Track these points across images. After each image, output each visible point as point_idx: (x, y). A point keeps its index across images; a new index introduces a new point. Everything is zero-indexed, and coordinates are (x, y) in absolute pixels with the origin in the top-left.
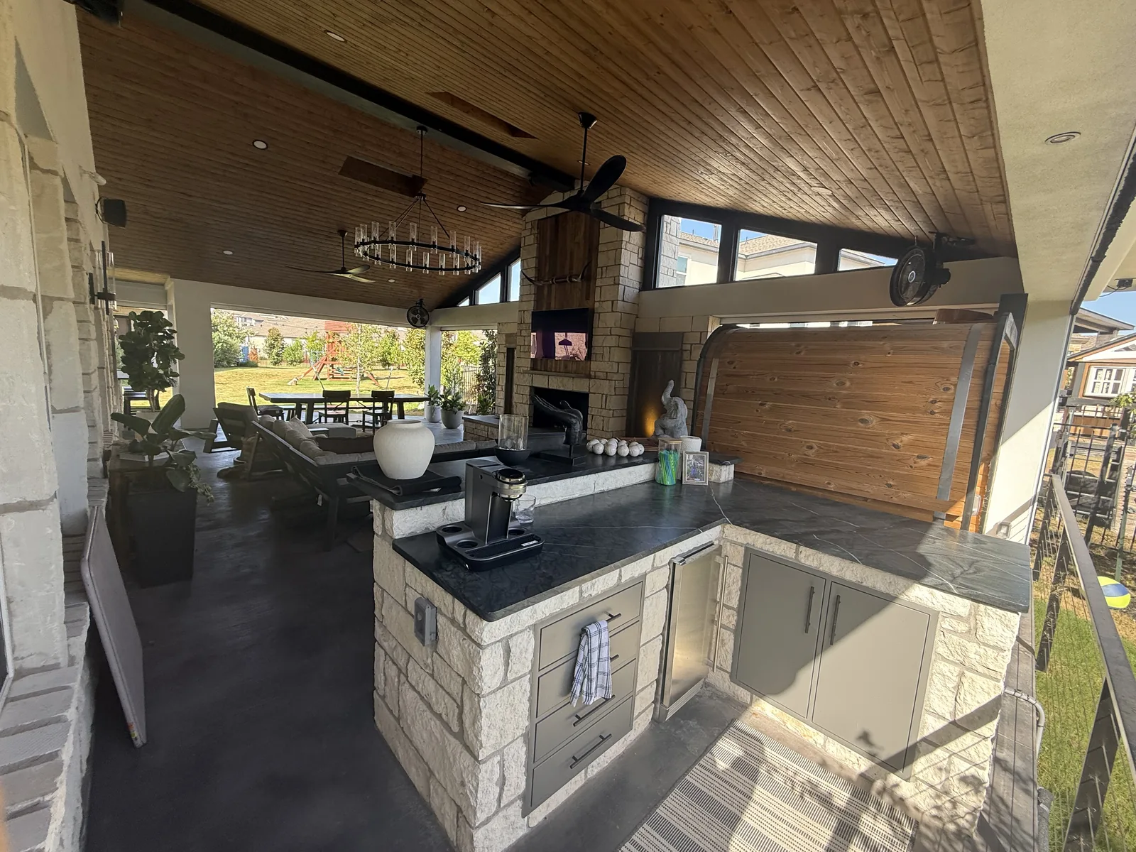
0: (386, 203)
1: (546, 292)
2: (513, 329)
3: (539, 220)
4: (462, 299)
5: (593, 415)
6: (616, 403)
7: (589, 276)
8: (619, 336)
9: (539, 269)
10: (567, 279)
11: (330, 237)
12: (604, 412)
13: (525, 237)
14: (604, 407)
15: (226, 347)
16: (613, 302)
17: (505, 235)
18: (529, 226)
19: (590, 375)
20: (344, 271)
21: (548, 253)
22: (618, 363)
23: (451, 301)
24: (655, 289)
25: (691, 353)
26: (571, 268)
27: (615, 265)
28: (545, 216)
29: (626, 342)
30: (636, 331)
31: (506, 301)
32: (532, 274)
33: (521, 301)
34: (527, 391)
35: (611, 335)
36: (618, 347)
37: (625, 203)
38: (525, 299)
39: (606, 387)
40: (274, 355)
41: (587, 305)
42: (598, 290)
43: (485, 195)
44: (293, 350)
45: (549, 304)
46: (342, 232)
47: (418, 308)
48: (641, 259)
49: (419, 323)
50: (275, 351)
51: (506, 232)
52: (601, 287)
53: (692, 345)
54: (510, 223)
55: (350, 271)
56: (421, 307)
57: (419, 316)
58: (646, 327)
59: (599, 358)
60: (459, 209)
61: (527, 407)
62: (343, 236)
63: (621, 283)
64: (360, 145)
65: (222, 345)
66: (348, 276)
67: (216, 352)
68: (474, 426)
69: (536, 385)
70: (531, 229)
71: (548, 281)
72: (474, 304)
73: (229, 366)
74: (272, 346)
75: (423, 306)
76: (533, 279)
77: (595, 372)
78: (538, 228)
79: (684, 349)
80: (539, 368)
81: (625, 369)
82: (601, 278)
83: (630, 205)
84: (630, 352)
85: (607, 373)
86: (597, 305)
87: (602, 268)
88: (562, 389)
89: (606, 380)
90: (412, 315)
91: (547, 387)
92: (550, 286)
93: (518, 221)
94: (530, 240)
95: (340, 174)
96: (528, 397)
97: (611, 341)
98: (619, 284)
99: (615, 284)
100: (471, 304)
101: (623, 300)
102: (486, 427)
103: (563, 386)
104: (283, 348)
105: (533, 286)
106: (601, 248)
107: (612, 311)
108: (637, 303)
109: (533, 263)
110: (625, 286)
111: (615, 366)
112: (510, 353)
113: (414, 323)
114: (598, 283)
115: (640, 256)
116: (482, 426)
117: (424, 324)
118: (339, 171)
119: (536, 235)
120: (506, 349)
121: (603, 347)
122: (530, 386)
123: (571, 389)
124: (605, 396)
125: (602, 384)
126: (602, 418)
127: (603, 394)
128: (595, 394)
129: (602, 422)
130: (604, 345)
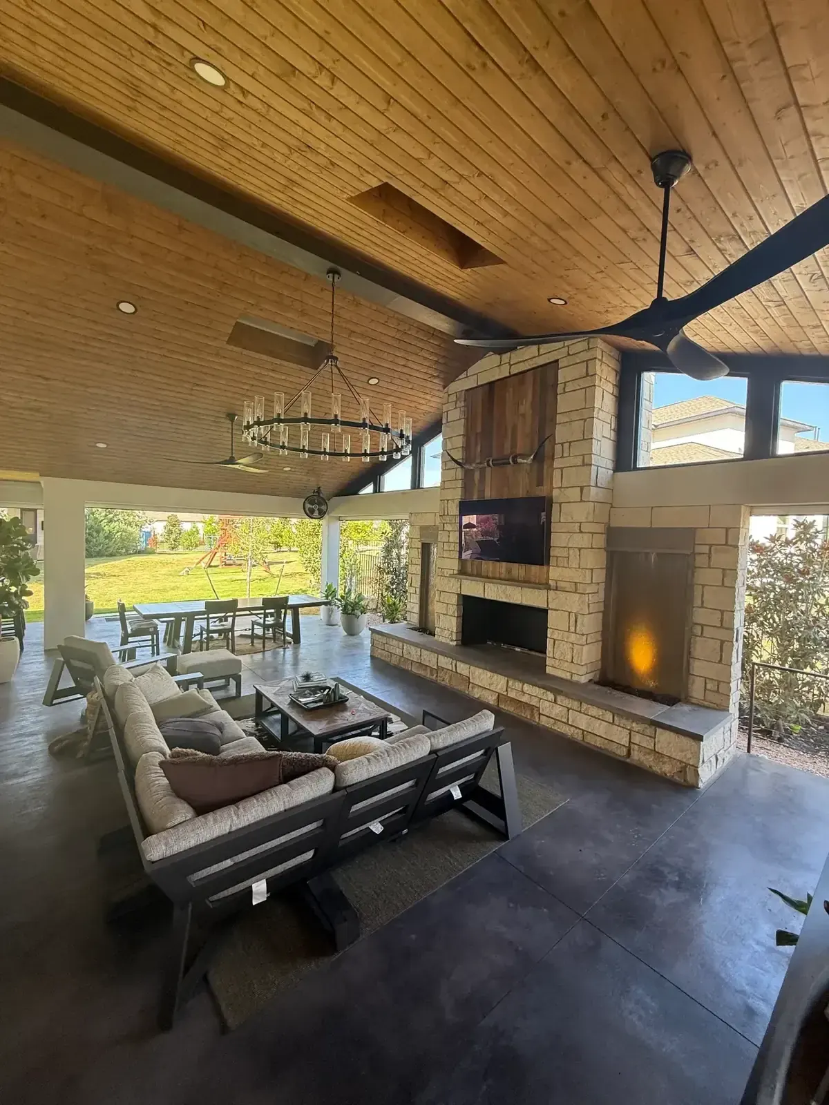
0: (283, 377)
1: (477, 475)
2: (429, 520)
3: (466, 390)
4: (364, 485)
5: (555, 640)
6: (591, 624)
7: (542, 455)
8: (593, 533)
9: (467, 448)
10: (511, 461)
11: (217, 422)
12: (573, 638)
13: (447, 412)
14: (572, 629)
15: (126, 536)
16: (582, 488)
17: (420, 411)
18: (453, 398)
19: (547, 584)
20: (232, 461)
21: (479, 430)
22: (592, 569)
23: (351, 488)
24: (636, 469)
25: (710, 558)
26: (514, 445)
27: (584, 439)
28: (475, 385)
29: (600, 541)
30: (611, 526)
31: (419, 488)
32: (458, 455)
33: (443, 488)
34: (454, 599)
35: (581, 532)
36: (592, 548)
37: (595, 358)
38: (447, 485)
39: (573, 602)
40: (171, 540)
41: (541, 492)
42: (557, 474)
43: (403, 362)
44: (189, 535)
45: (482, 491)
46: (231, 416)
47: (315, 497)
48: (614, 430)
49: (316, 514)
50: (173, 536)
51: (422, 407)
52: (562, 469)
53: (711, 546)
54: (428, 397)
55: (239, 461)
56: (319, 496)
57: (316, 505)
58: (623, 520)
59: (562, 562)
60: (370, 382)
61: (454, 620)
62: (232, 420)
63: (593, 463)
64: (252, 302)
65: (121, 535)
66: (237, 466)
67: (115, 541)
68: (384, 640)
69: (465, 592)
70: (456, 401)
71: (481, 463)
72: (379, 492)
73: (128, 554)
74: (170, 532)
75: (321, 495)
76: (461, 461)
77: (556, 581)
78: (465, 401)
79: (696, 551)
80: (469, 570)
81: (600, 576)
82: (562, 457)
83: (601, 361)
84: (605, 553)
85: (576, 583)
86: (555, 493)
87: (562, 444)
88: (504, 600)
89: (575, 592)
90: (308, 506)
91: (483, 597)
92: (483, 471)
93: (437, 393)
94: (455, 417)
95: (228, 342)
96: (455, 607)
97: (582, 540)
98: (591, 465)
99: (584, 464)
100: (375, 491)
101: (596, 486)
102: (401, 644)
103: (506, 597)
104: (180, 534)
105: (459, 470)
106: (559, 419)
107: (581, 501)
108: (611, 490)
109: (459, 442)
110: (598, 466)
111: (588, 573)
112: (426, 549)
113: (310, 514)
114: (557, 463)
115: (613, 427)
116: (395, 642)
117: (322, 514)
118: (226, 339)
119: (462, 409)
120: (420, 544)
121: (569, 548)
122: (458, 594)
123: (518, 602)
124: (574, 615)
125: (568, 598)
126: (571, 645)
127: (570, 613)
128: (558, 610)
129: (570, 650)
130: (570, 546)
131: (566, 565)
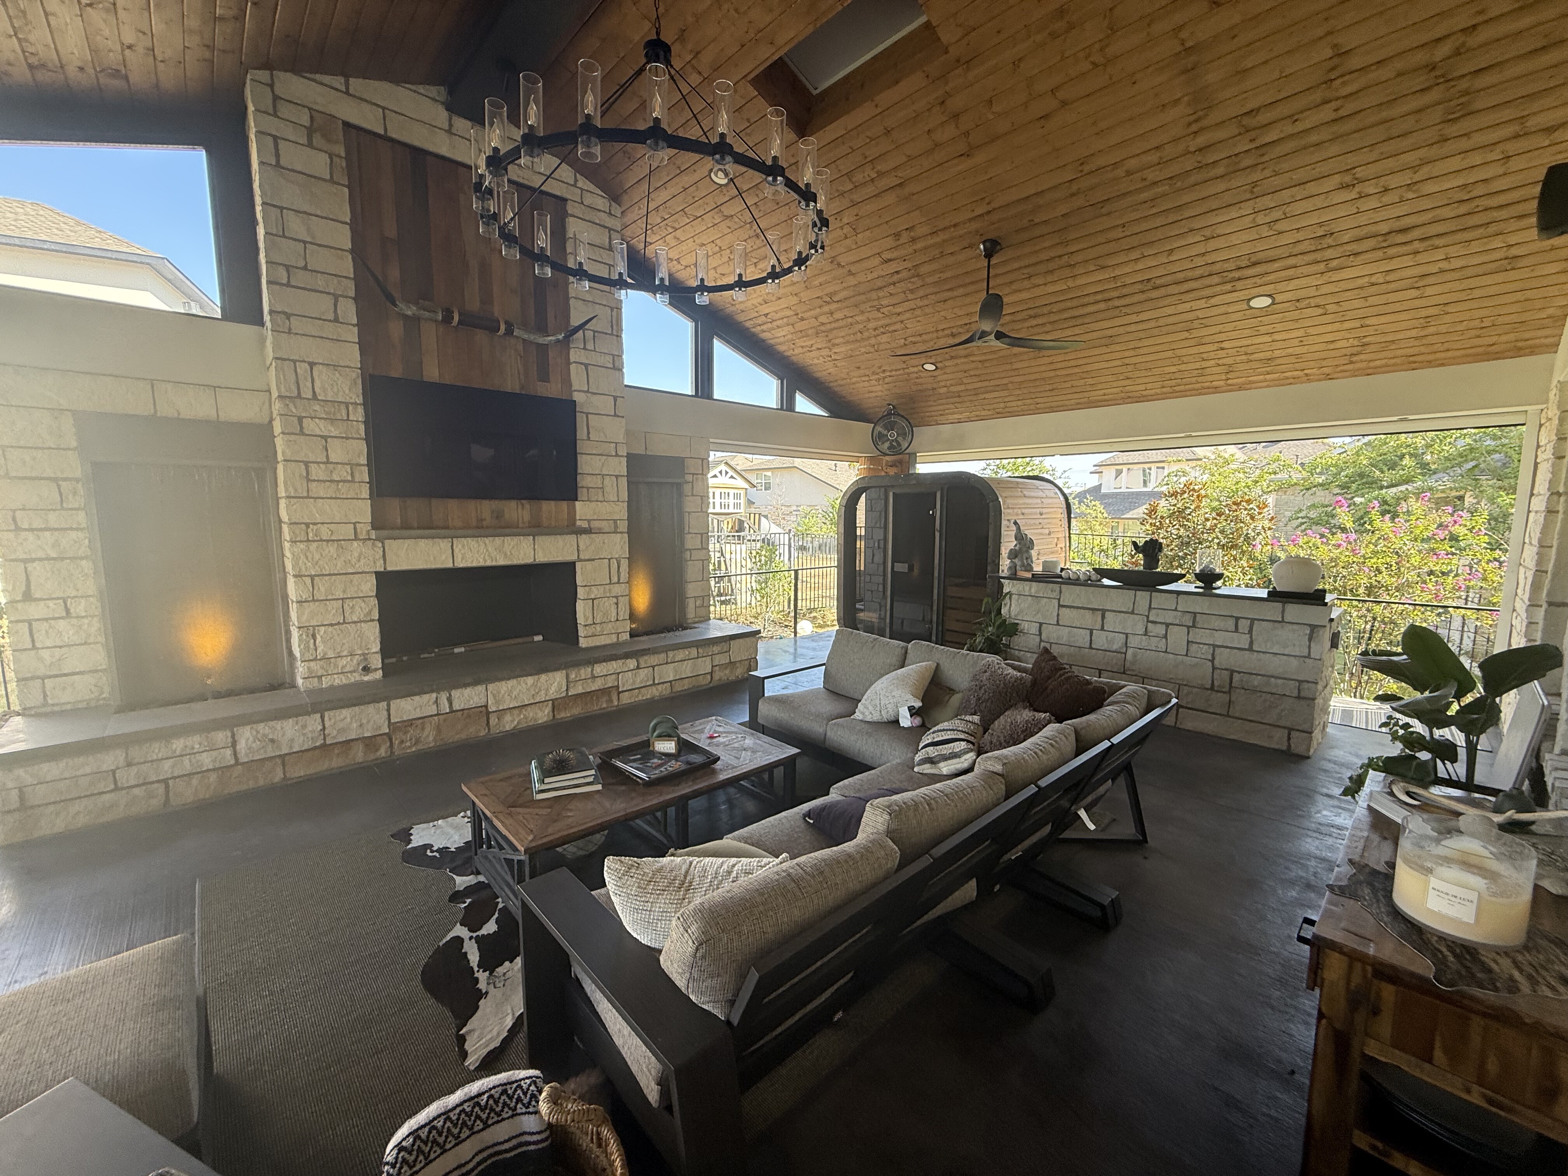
3: (347, 123)
5: (593, 600)
19: (574, 526)
25: (693, 486)
28: (379, 130)
39: (615, 547)
42: (577, 371)
45: (415, 363)
52: (586, 366)
53: (693, 475)
59: (595, 494)
61: (371, 629)
77: (586, 521)
79: (686, 480)
82: (585, 348)
86: (579, 398)
91: (450, 565)
99: (615, 368)
103: (505, 557)
111: (625, 508)
114: (578, 356)
121: (603, 475)
122: (377, 574)
123: (530, 561)
124: (615, 562)
125: (606, 541)
126: (615, 600)
127: (609, 559)
128: (593, 560)
129: (614, 607)
130: (604, 473)
131: (601, 498)
